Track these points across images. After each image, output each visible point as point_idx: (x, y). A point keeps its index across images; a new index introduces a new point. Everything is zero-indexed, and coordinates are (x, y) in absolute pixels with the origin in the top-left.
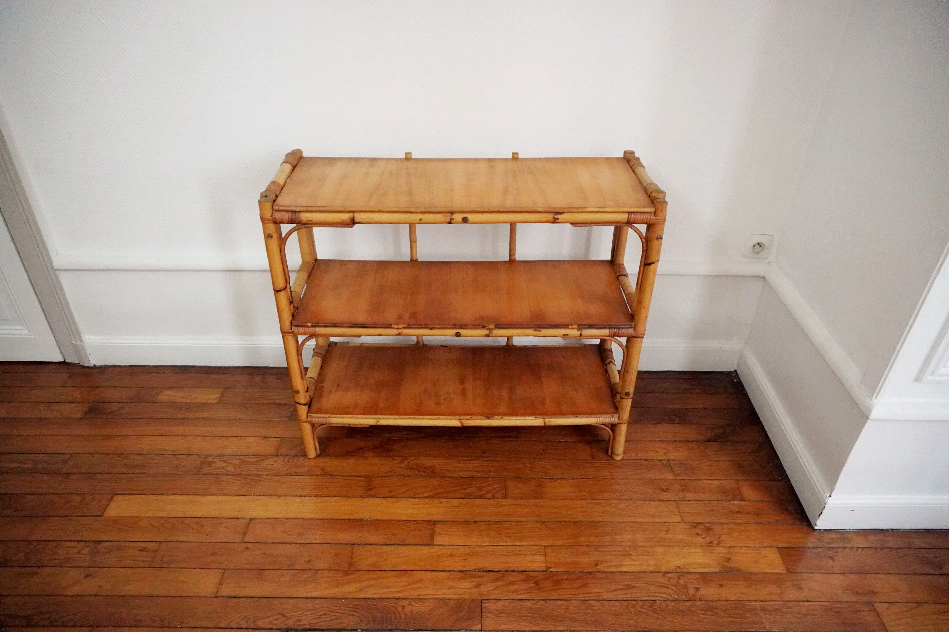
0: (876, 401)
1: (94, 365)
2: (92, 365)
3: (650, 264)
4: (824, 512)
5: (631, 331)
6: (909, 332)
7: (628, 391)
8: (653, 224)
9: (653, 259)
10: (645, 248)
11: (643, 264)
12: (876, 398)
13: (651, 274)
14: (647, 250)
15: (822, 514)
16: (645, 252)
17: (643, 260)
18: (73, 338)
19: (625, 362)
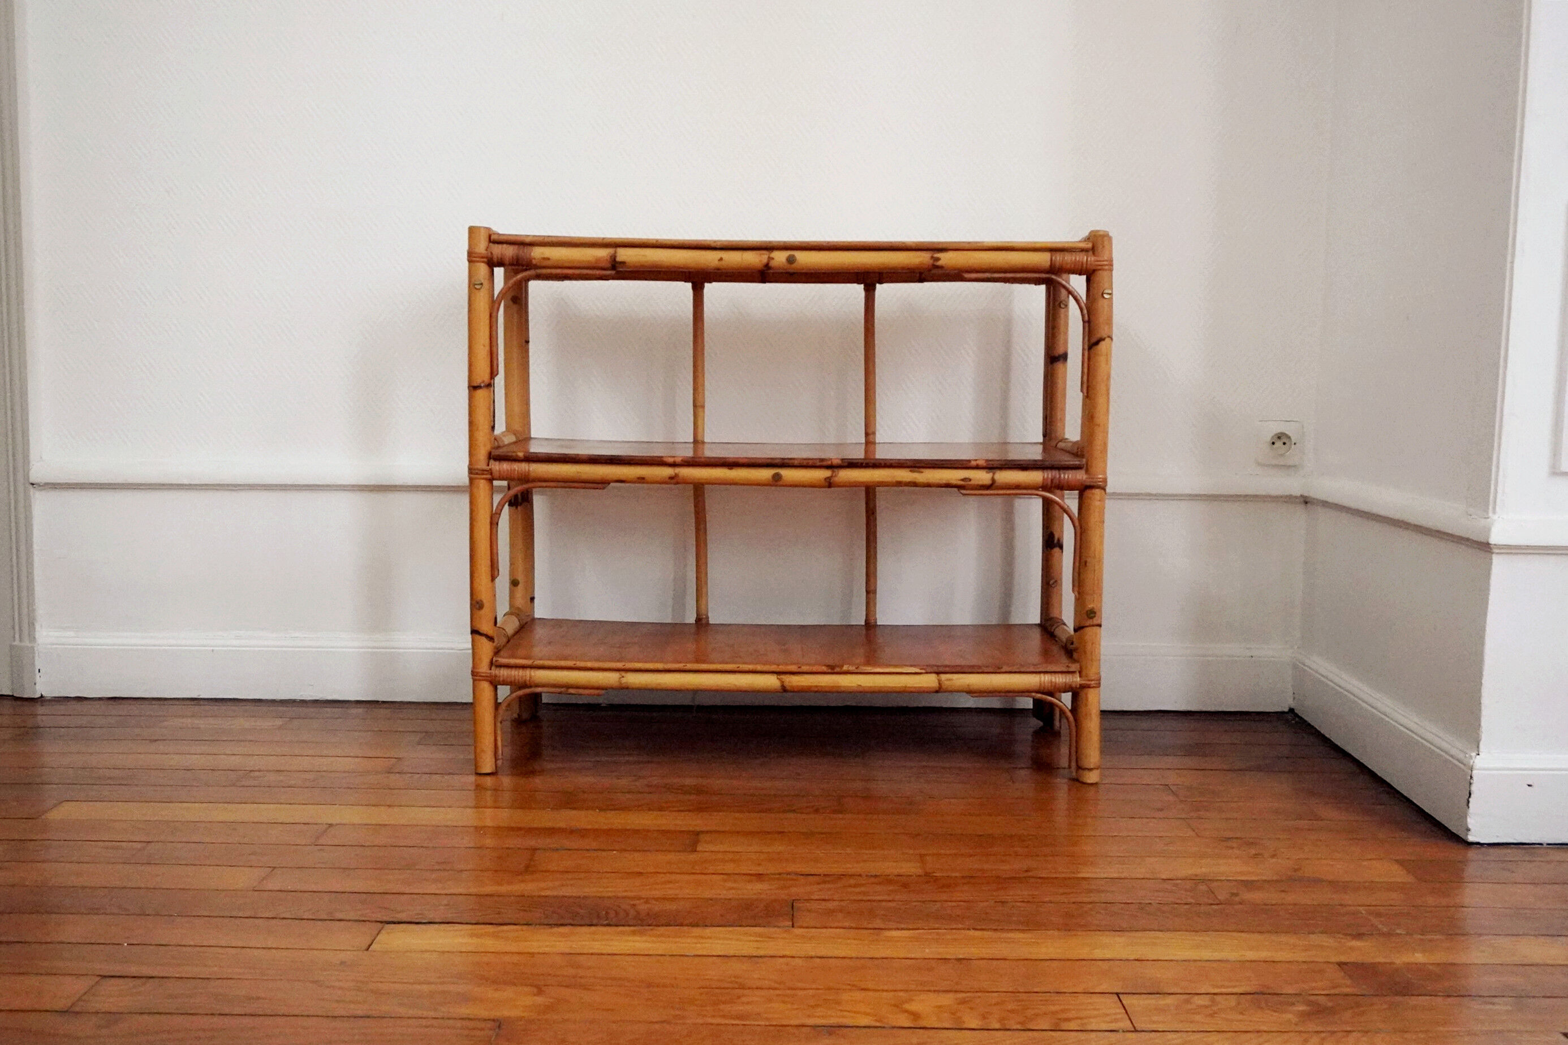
0: (1495, 517)
1: (42, 696)
2: (38, 695)
3: (1097, 343)
4: (1473, 788)
5: (1080, 476)
6: (1506, 367)
7: (1090, 606)
8: (1094, 271)
9: (1102, 332)
10: (1086, 318)
11: (1086, 347)
12: (1494, 512)
13: (1102, 359)
14: (1089, 322)
15: (1472, 796)
16: (1087, 325)
17: (1086, 339)
18: (17, 636)
19: (1078, 547)
